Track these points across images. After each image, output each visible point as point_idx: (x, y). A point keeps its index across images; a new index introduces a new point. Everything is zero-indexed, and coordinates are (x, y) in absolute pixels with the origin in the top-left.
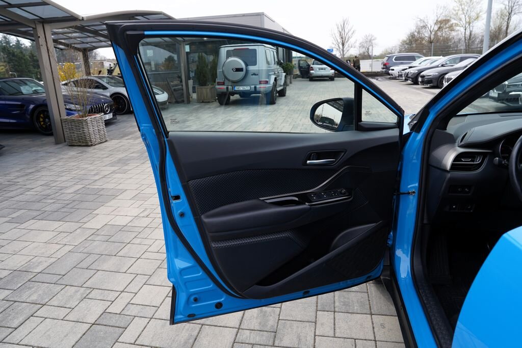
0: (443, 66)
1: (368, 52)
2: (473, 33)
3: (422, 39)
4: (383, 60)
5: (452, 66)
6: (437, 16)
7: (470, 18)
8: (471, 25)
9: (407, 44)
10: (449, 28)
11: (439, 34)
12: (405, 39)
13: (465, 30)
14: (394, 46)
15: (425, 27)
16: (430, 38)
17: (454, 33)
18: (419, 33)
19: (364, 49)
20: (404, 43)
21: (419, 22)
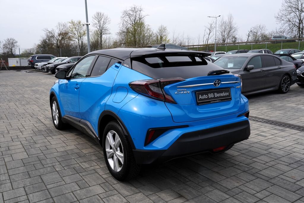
0: (68, 63)
1: (11, 52)
2: (83, 43)
3: (52, 44)
4: (29, 58)
5: (74, 63)
6: (60, 30)
7: (80, 33)
8: (82, 38)
9: (42, 47)
10: (68, 38)
11: (63, 42)
12: (40, 44)
13: (79, 41)
14: (32, 48)
15: (53, 37)
16: (57, 44)
17: (72, 42)
18: (49, 40)
19: (8, 49)
20: (39, 46)
21: (48, 33)
